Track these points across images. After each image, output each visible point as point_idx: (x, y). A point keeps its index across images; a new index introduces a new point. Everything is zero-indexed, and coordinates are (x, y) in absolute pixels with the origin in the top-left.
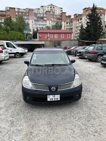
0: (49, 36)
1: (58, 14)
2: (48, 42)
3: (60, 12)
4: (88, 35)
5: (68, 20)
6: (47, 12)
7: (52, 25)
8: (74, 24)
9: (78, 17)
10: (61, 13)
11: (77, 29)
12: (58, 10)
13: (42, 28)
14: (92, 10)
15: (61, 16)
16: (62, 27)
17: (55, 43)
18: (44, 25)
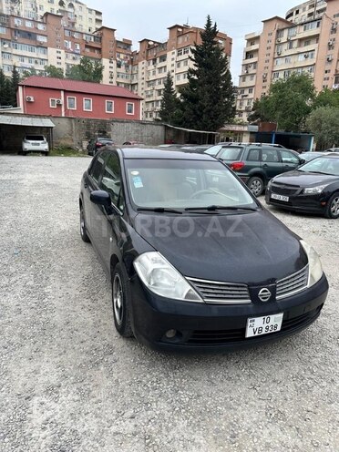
0: (62, 101)
1: (85, 29)
2: (65, 122)
3: (95, 26)
4: (194, 110)
5: (122, 56)
6: (49, 16)
7: (68, 65)
8: (140, 71)
9: (153, 50)
10: (98, 30)
11: (149, 89)
12: (86, 15)
13: (33, 69)
14: (203, 36)
15: (99, 39)
16: (101, 77)
17: (89, 128)
18: (39, 61)
